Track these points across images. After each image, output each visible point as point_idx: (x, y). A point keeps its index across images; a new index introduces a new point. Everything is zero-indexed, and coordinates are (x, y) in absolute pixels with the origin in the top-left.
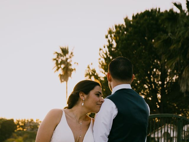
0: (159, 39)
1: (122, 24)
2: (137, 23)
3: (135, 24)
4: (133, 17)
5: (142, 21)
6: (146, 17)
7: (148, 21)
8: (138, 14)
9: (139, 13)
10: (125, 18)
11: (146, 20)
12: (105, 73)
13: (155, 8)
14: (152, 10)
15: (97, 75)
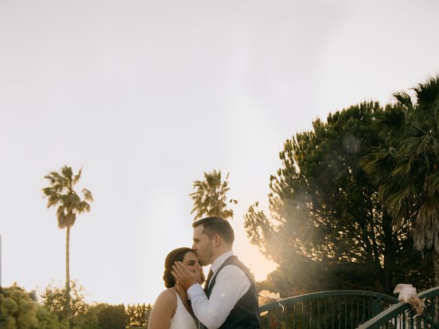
0: (372, 158)
1: (310, 132)
2: (337, 129)
3: (332, 132)
4: (329, 119)
5: (344, 127)
6: (352, 119)
7: (356, 125)
8: (338, 113)
9: (341, 111)
10: (315, 121)
11: (352, 124)
12: (281, 220)
13: (370, 102)
14: (363, 106)
15: (267, 222)
